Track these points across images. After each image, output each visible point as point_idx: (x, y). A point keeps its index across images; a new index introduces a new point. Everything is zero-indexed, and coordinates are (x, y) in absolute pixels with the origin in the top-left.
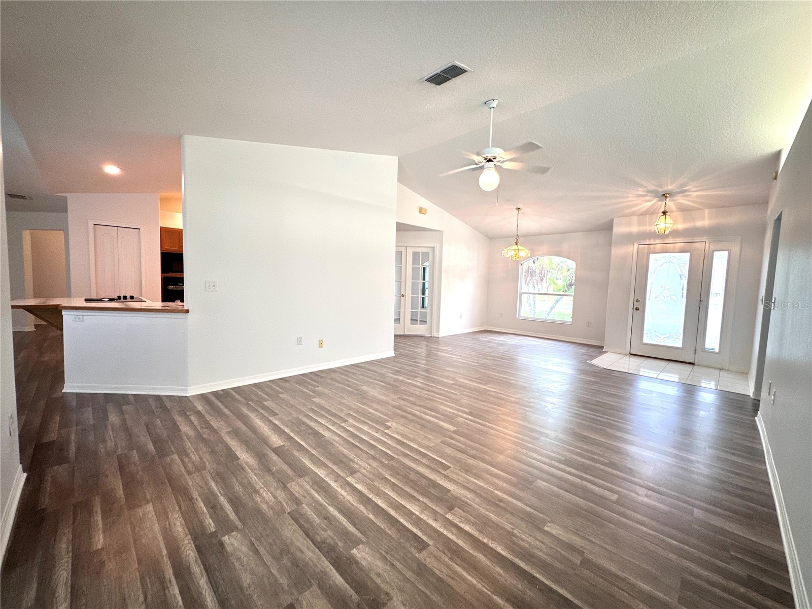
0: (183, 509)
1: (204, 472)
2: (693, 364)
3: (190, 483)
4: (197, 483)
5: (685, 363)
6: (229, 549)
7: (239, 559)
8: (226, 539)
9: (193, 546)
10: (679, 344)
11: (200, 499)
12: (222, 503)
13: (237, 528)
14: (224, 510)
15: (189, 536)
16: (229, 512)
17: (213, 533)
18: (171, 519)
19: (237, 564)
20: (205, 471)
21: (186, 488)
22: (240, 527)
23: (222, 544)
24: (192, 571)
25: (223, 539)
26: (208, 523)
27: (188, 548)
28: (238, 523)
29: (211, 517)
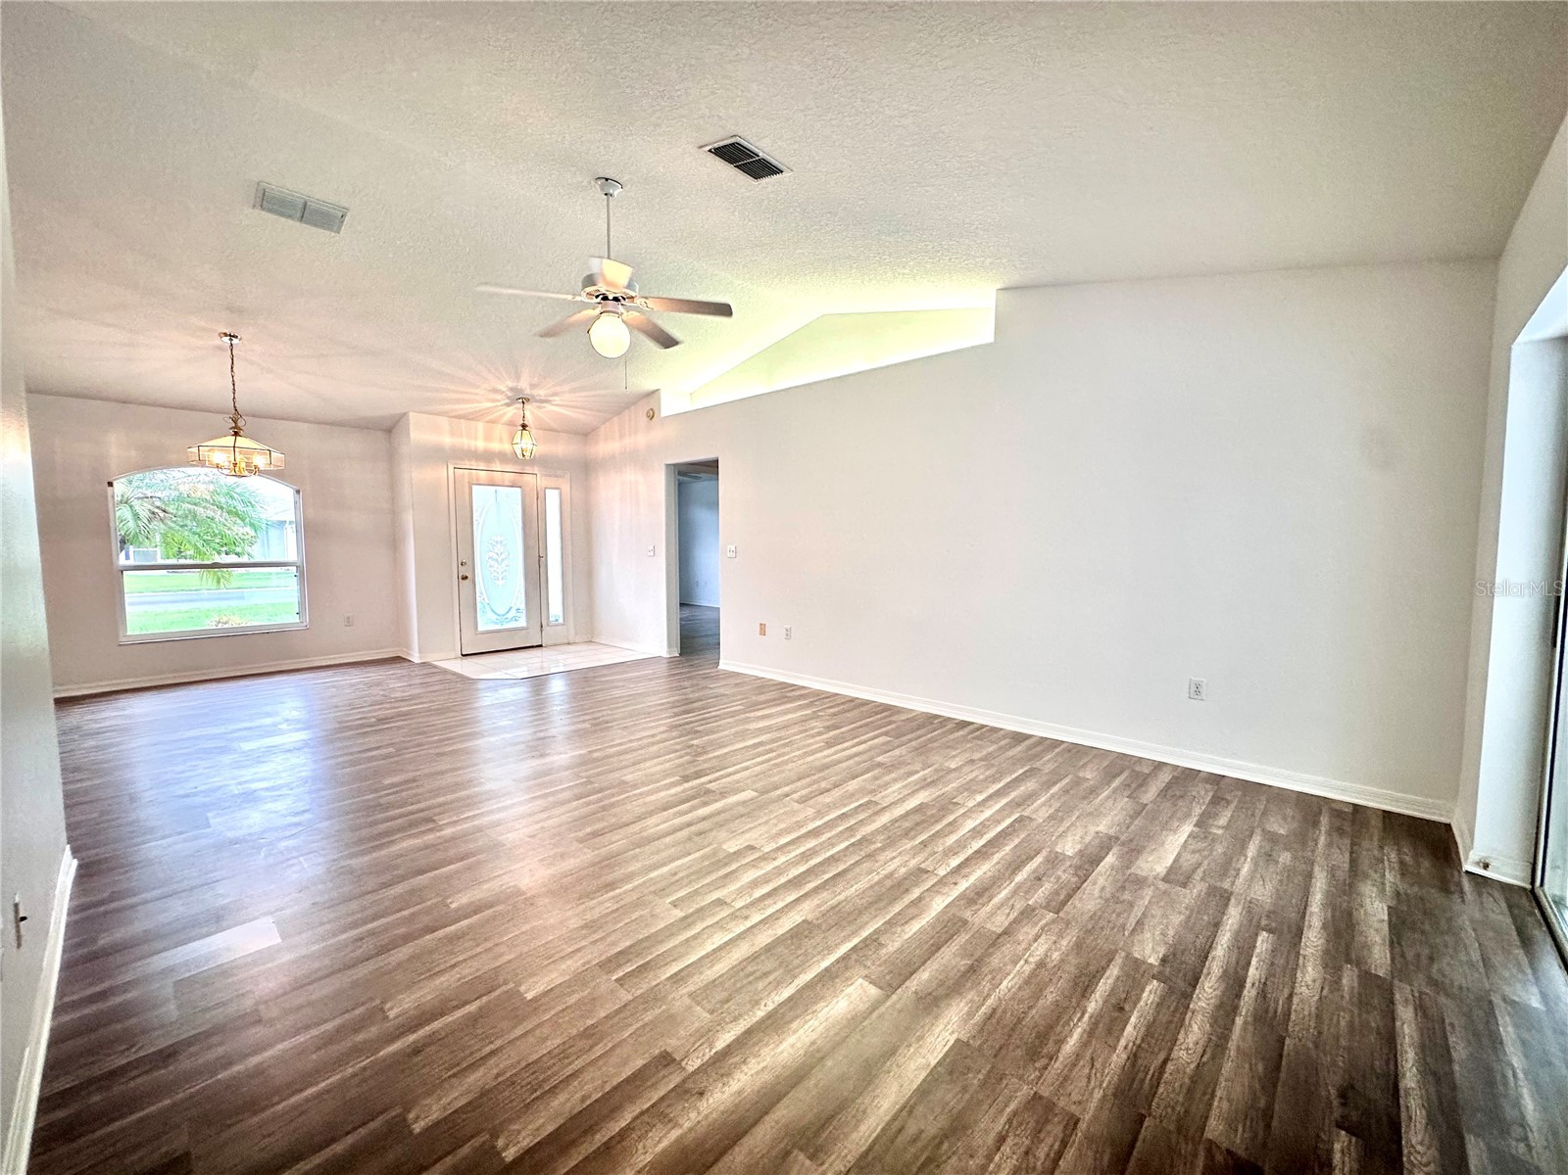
0: (1162, 1056)
1: (1045, 1092)
2: (541, 646)
3: (1098, 1095)
4: (1089, 1078)
5: (532, 647)
6: (1162, 951)
7: (1164, 934)
8: (1153, 960)
9: (1197, 991)
10: (522, 623)
11: (1123, 1042)
12: (1101, 1003)
13: (1127, 956)
14: (1112, 990)
15: (1191, 1006)
16: (1110, 981)
17: (1158, 980)
18: (1195, 1059)
19: (1171, 933)
20: (1041, 1092)
21: (1115, 1095)
22: (1123, 954)
23: (1164, 961)
24: (1221, 970)
25: (1157, 964)
26: (1152, 996)
27: (1205, 995)
28: (1119, 960)
29: (1139, 999)
